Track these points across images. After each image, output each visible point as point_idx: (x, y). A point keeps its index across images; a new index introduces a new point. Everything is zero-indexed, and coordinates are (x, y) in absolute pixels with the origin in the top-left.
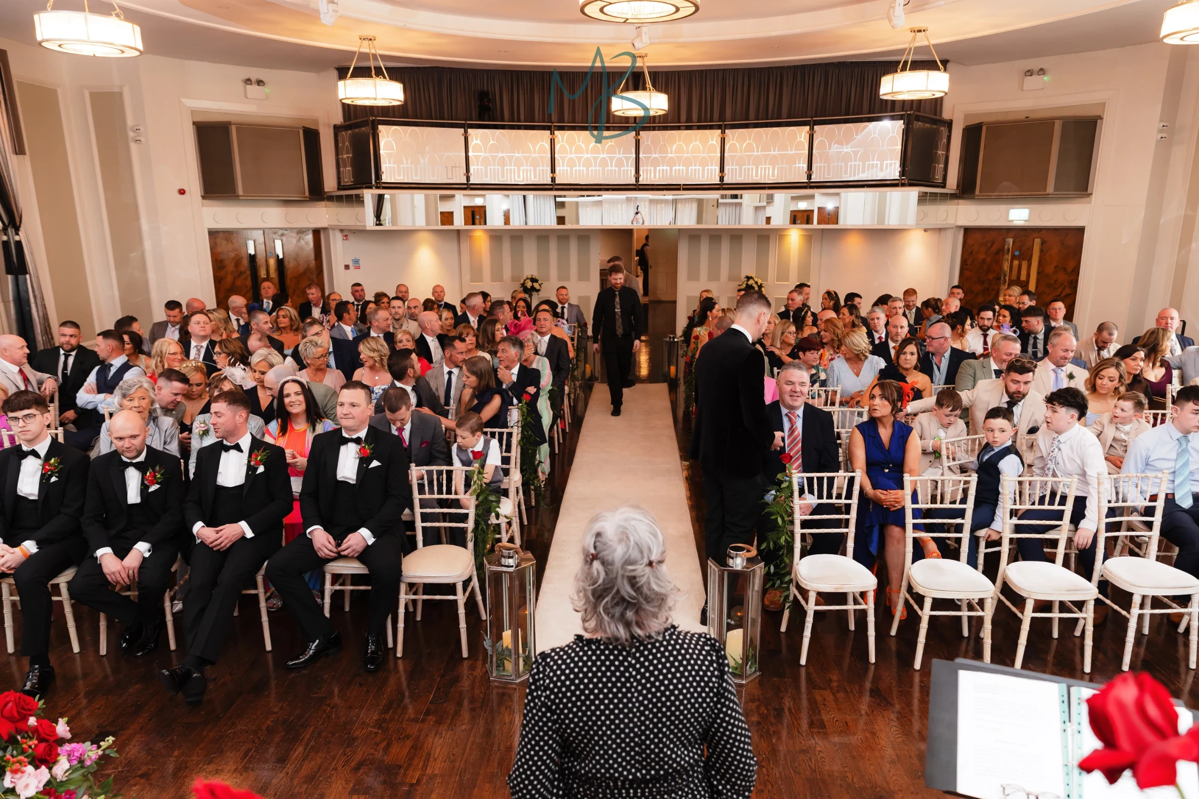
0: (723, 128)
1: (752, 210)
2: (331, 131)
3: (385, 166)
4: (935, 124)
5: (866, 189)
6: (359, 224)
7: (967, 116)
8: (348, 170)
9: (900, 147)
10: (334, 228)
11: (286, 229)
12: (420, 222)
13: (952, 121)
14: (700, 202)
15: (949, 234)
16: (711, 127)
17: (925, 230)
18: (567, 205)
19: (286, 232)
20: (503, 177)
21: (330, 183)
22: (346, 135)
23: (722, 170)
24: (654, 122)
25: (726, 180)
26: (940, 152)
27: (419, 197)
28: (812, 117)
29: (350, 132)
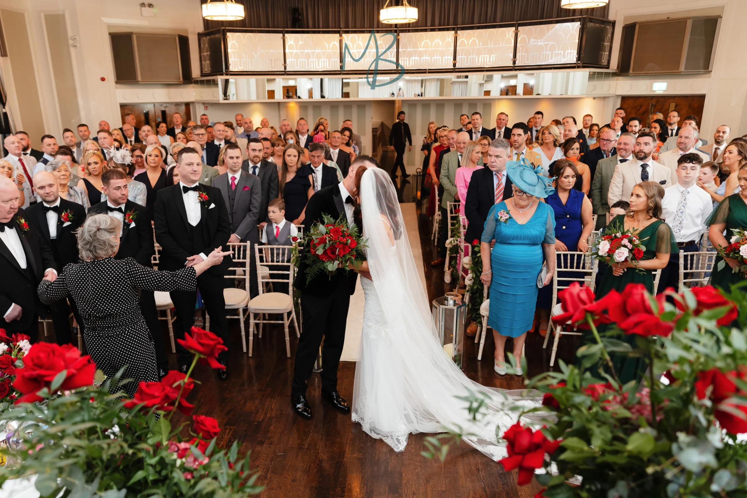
0: (456, 30)
1: (477, 86)
2: (196, 37)
3: (231, 60)
4: (603, 24)
5: (553, 71)
6: (215, 99)
7: (626, 18)
8: (207, 63)
9: (577, 41)
10: (198, 103)
11: (168, 103)
12: (254, 98)
13: (615, 21)
14: (442, 81)
15: (611, 102)
16: (448, 29)
17: (594, 98)
18: (351, 85)
19: (168, 105)
20: (308, 66)
21: (196, 72)
22: (206, 39)
23: (455, 59)
24: (409, 27)
25: (457, 66)
26: (606, 44)
27: (253, 80)
28: (517, 21)
29: (208, 37)
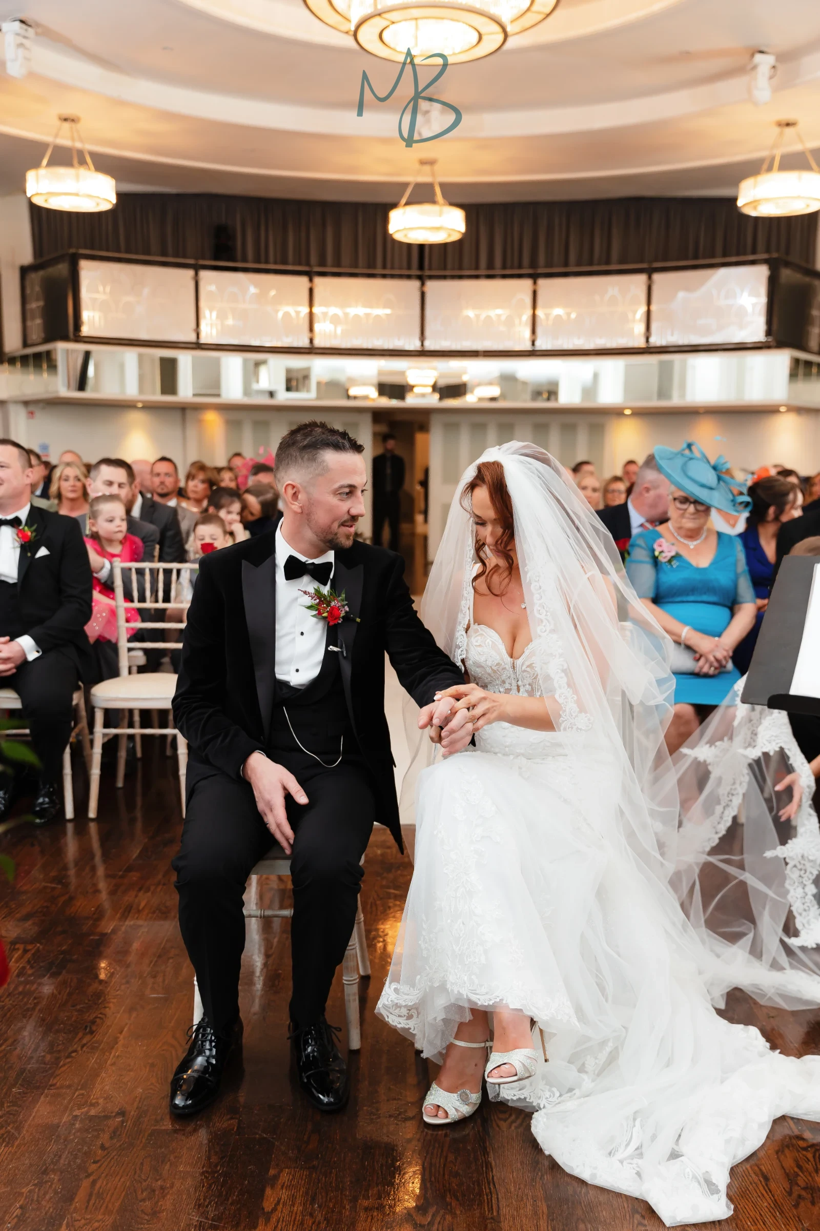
0: (534, 277)
2: (17, 274)
3: (86, 315)
4: (808, 275)
5: (721, 354)
8: (37, 324)
9: (765, 301)
10: (14, 400)
12: (132, 392)
16: (520, 277)
21: (12, 339)
22: (36, 278)
23: (533, 331)
25: (540, 345)
27: (130, 356)
28: (650, 262)
29: (41, 273)
